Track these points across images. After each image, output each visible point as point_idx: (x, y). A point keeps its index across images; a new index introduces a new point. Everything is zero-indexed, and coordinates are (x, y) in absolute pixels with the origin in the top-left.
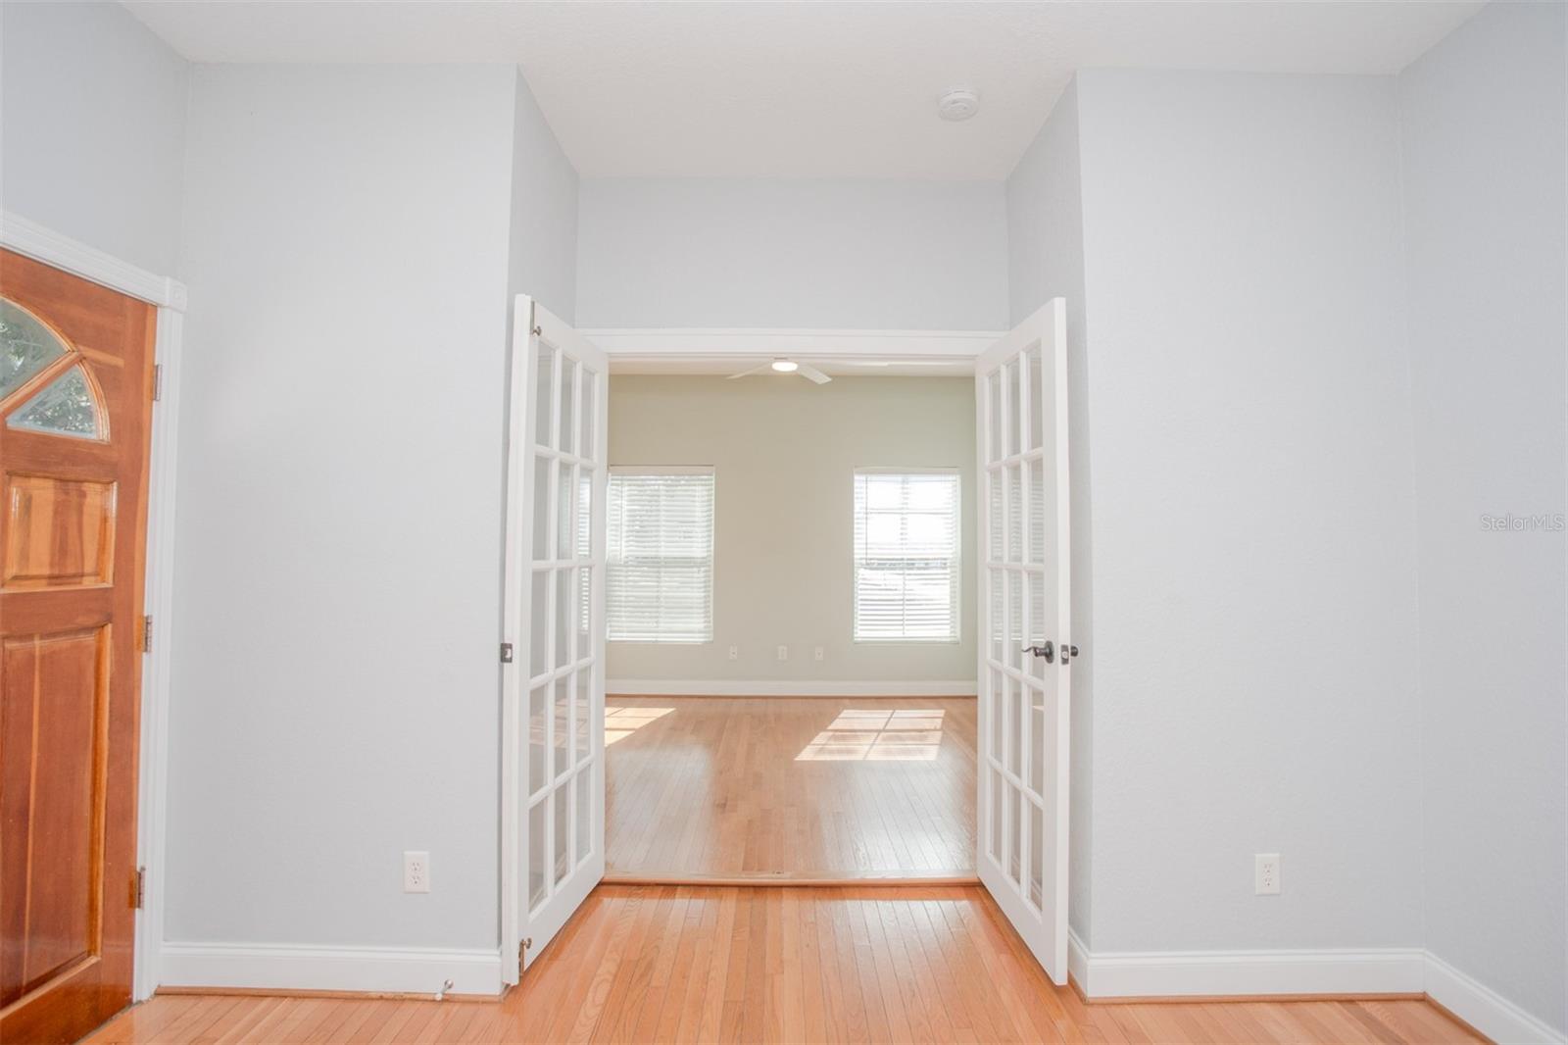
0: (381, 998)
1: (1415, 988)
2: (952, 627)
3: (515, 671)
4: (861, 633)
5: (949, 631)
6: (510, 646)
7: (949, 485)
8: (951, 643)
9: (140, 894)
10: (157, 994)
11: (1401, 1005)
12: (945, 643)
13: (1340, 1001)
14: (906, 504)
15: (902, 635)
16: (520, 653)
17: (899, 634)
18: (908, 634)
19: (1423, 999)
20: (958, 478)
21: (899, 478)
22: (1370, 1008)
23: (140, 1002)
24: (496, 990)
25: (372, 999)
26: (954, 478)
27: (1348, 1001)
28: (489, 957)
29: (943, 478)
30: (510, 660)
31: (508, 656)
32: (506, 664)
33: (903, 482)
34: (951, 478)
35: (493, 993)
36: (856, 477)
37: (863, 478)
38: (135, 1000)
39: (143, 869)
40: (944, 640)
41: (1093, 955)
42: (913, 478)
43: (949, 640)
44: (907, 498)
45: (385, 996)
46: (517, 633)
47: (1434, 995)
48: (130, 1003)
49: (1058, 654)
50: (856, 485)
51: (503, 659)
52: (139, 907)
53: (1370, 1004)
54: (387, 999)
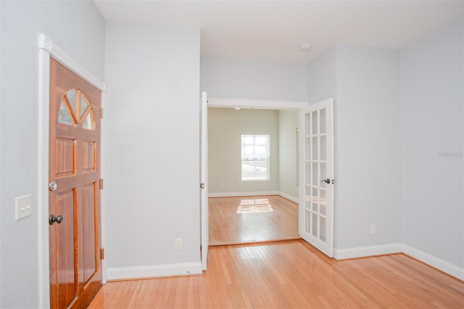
0: (171, 277)
1: (400, 251)
2: (267, 176)
3: (204, 191)
4: (244, 178)
5: (266, 178)
6: (203, 184)
7: (266, 138)
8: (267, 181)
9: (103, 255)
10: (107, 282)
11: (398, 255)
12: (266, 181)
13: (387, 255)
14: (254, 143)
15: (254, 179)
16: (206, 186)
17: (253, 179)
18: (256, 179)
19: (402, 253)
20: (269, 136)
21: (253, 136)
22: (393, 256)
23: (104, 284)
24: (200, 272)
25: (168, 278)
26: (268, 136)
27: (388, 255)
28: (199, 264)
29: (265, 136)
30: (203, 188)
31: (203, 187)
32: (202, 189)
33: (254, 137)
34: (267, 136)
35: (200, 273)
36: (242, 135)
37: (244, 135)
38: (103, 284)
39: (104, 249)
40: (265, 180)
41: (338, 250)
42: (257, 136)
43: (266, 180)
44: (255, 141)
45: (172, 276)
46: (204, 181)
47: (404, 252)
48: (102, 285)
49: (331, 182)
50: (242, 137)
51: (201, 187)
52: (103, 259)
53: (392, 255)
54: (173, 277)
